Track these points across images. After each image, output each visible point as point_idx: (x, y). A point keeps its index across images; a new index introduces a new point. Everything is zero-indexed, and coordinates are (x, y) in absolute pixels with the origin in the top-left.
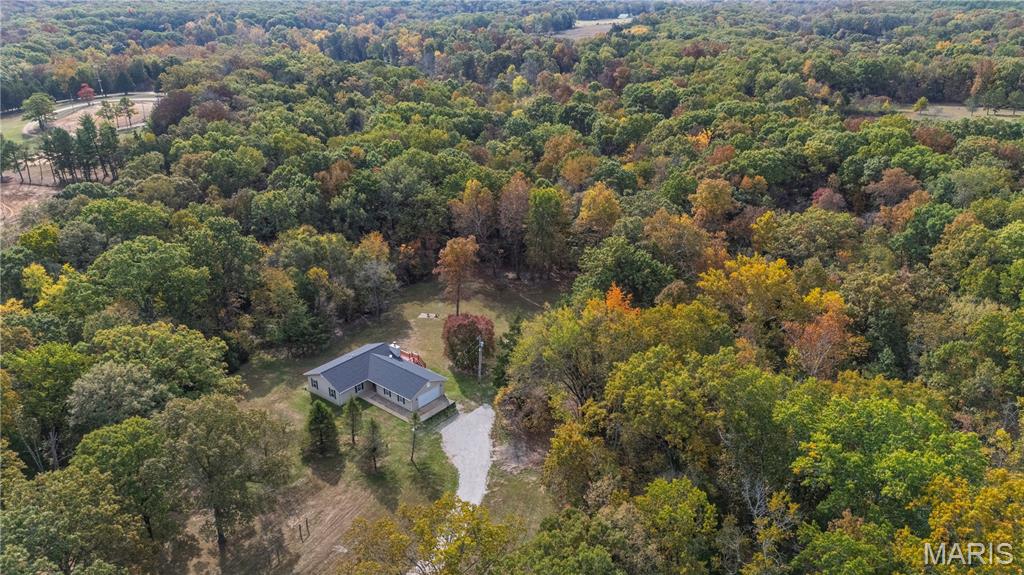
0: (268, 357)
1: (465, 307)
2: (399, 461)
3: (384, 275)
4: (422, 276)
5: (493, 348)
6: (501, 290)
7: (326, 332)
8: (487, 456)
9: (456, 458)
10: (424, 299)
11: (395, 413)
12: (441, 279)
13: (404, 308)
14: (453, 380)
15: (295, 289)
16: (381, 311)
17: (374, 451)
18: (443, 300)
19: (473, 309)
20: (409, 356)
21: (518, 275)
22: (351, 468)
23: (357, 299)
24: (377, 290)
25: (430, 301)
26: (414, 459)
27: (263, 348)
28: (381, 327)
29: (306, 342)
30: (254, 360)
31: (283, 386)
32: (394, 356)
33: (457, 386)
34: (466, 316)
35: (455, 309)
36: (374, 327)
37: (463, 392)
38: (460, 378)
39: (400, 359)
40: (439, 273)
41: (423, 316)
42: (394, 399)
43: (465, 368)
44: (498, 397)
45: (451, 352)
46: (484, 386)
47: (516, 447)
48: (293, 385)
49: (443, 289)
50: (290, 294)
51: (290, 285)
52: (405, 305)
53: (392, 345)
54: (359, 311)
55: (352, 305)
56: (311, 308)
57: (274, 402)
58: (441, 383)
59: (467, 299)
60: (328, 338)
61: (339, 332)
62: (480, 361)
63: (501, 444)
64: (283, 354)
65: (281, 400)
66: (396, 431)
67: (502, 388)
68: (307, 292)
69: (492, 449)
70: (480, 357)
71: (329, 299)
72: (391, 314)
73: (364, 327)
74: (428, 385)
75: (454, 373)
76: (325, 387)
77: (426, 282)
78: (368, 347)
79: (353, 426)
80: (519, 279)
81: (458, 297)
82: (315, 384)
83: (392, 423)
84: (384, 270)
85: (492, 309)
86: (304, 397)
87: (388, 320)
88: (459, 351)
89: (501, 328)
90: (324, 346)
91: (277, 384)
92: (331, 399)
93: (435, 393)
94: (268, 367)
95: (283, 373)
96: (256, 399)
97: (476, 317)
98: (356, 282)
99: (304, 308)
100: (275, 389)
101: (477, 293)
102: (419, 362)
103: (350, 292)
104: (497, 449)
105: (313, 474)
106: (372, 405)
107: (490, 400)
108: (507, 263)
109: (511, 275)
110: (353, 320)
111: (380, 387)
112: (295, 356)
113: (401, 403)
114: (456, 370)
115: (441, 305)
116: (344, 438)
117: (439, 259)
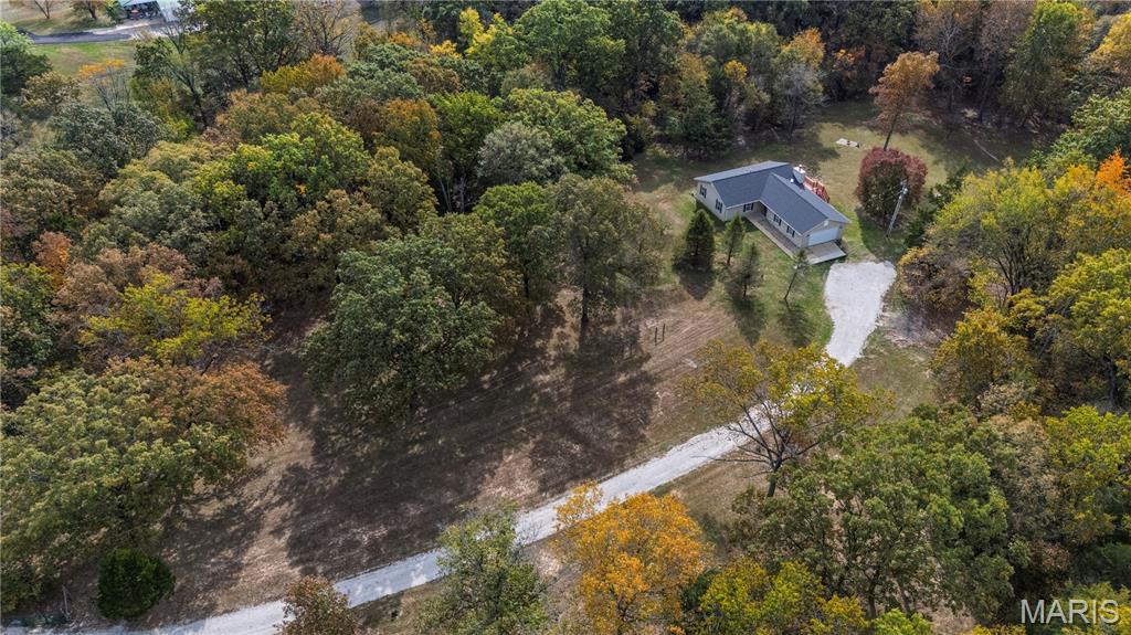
0: (663, 152)
1: (896, 142)
2: (771, 296)
3: (810, 83)
4: (856, 93)
5: (917, 199)
6: (951, 130)
7: (729, 137)
8: (872, 318)
9: (836, 310)
10: (849, 122)
11: (780, 245)
12: (877, 101)
13: (822, 127)
14: (857, 224)
15: (707, 81)
16: (795, 126)
17: (747, 278)
18: (872, 128)
19: (907, 146)
20: (813, 185)
21: (981, 116)
22: (719, 288)
23: (771, 106)
24: (797, 101)
25: (855, 126)
26: (788, 298)
27: (659, 142)
28: (790, 144)
29: (704, 144)
30: (649, 152)
31: (671, 186)
32: (796, 181)
33: (859, 232)
34: (895, 153)
35: (884, 142)
36: (783, 143)
37: (865, 241)
38: (865, 225)
39: (801, 186)
40: (877, 94)
41: (842, 142)
42: (783, 229)
43: (875, 214)
44: (905, 258)
45: (865, 191)
46: (892, 240)
47: (910, 318)
48: (681, 187)
49: (876, 114)
50: (701, 87)
51: (703, 76)
52: (825, 125)
53: (797, 169)
54: (770, 121)
55: (764, 112)
56: (719, 107)
57: (659, 200)
58: (842, 225)
59: (903, 132)
60: (729, 145)
61: (741, 141)
62: (897, 210)
63: (893, 311)
64: (678, 153)
65: (666, 200)
66: (776, 264)
67: (914, 249)
68: (720, 88)
69: (881, 313)
70: (898, 205)
71: (741, 100)
72: (805, 132)
73: (771, 140)
74: (826, 223)
75: (860, 216)
76: (712, 197)
77: (857, 101)
78: (770, 164)
79: (732, 246)
80: (980, 119)
81: (894, 127)
82: (703, 192)
83: (773, 254)
84: (811, 78)
85: (931, 151)
86: (689, 203)
87: (799, 137)
88: (874, 192)
89: (936, 177)
90: (724, 153)
91: (666, 182)
92: (716, 212)
93: (832, 233)
94: (661, 162)
95: (675, 173)
96: (642, 193)
97: (908, 157)
98: (776, 86)
99: (712, 106)
100: (663, 187)
101: (917, 127)
102: (823, 194)
103: (766, 97)
104: (886, 314)
105: (680, 283)
106: (757, 229)
107: (895, 259)
108: (971, 96)
109: (971, 113)
110: (761, 131)
111: (771, 212)
112: (690, 157)
113: (789, 235)
114: (864, 214)
115: (867, 133)
116: (720, 256)
117: (883, 75)
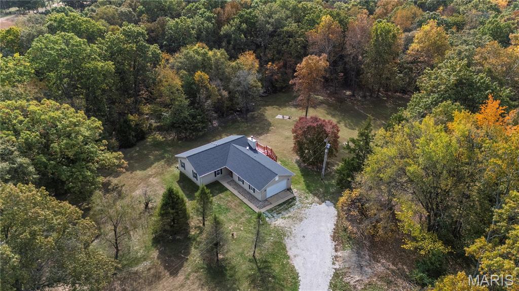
0: (160, 138)
1: (312, 113)
2: (242, 254)
3: (252, 82)
5: (336, 149)
6: (341, 102)
8: (329, 261)
10: (282, 104)
11: (246, 201)
12: (295, 88)
13: (266, 110)
14: (300, 174)
15: (182, 86)
17: (216, 245)
18: (296, 106)
19: (318, 115)
20: (264, 148)
21: (353, 93)
22: (195, 256)
25: (286, 106)
26: (257, 255)
30: (149, 139)
31: (162, 162)
32: (251, 148)
33: (302, 180)
34: (315, 119)
35: (304, 114)
36: (243, 122)
37: (307, 186)
38: (305, 173)
39: (255, 151)
40: (295, 84)
41: (279, 117)
42: (246, 186)
44: (342, 199)
45: (300, 148)
46: (326, 182)
47: (358, 253)
48: (171, 162)
49: (296, 97)
50: (178, 90)
51: (178, 83)
52: (267, 108)
53: (250, 139)
54: (232, 109)
55: (227, 103)
57: (150, 176)
58: (288, 178)
59: (314, 107)
61: (216, 123)
62: (325, 160)
63: (344, 249)
64: (172, 136)
65: (156, 175)
66: (243, 219)
67: (347, 192)
68: (192, 90)
69: (335, 254)
70: (326, 156)
72: (256, 114)
73: (234, 121)
74: (277, 178)
75: (299, 166)
76: (189, 170)
77: (284, 92)
78: (234, 137)
80: (353, 95)
82: (183, 166)
84: (252, 79)
85: (333, 116)
86: (174, 175)
87: (253, 118)
88: (306, 148)
89: (347, 134)
91: (158, 160)
92: (194, 180)
93: (283, 185)
94: (157, 145)
95: (167, 151)
96: (138, 172)
97: (324, 121)
98: (230, 86)
99: (187, 102)
100: (156, 164)
101: (321, 103)
102: (272, 155)
103: (225, 93)
104: (339, 254)
105: (158, 258)
106: (227, 189)
107: (334, 201)
109: (348, 93)
110: (227, 115)
111: (236, 175)
112: (179, 139)
113: (251, 191)
114: (303, 165)
115: (293, 110)
116: (194, 221)
117: (296, 72)
